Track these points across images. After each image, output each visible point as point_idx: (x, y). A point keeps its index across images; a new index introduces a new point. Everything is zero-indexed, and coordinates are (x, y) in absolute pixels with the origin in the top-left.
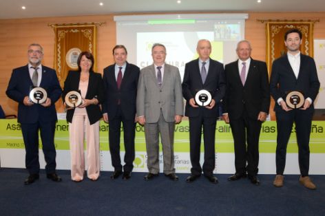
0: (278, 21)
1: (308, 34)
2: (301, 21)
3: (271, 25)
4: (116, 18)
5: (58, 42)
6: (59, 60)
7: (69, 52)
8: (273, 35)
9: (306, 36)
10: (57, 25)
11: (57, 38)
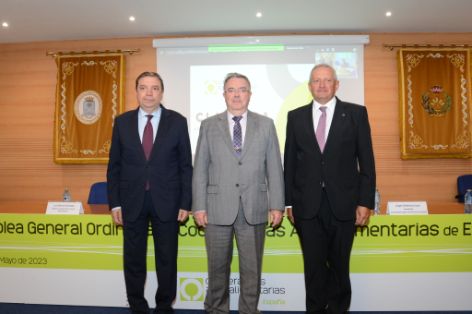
0: (416, 46)
1: (465, 67)
2: (453, 46)
3: (405, 53)
4: (156, 43)
5: (61, 82)
6: (63, 110)
7: (79, 97)
8: (410, 69)
9: (462, 70)
10: (61, 53)
11: (61, 75)
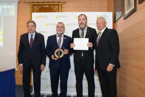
2: (54, 2)
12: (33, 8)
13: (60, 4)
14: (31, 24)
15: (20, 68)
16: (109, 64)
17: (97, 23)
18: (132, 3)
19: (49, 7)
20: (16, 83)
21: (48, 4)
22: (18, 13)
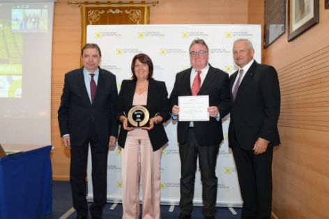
2: (132, 3)
12: (87, 14)
13: (145, 6)
14: (90, 51)
15: (63, 143)
16: (257, 139)
17: (235, 52)
18: (308, 7)
19: (121, 12)
20: (53, 176)
21: (120, 6)
22: (54, 25)
